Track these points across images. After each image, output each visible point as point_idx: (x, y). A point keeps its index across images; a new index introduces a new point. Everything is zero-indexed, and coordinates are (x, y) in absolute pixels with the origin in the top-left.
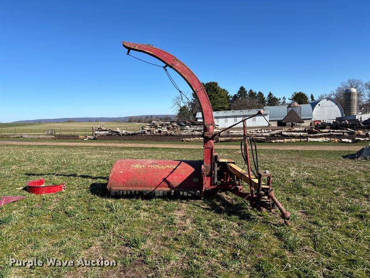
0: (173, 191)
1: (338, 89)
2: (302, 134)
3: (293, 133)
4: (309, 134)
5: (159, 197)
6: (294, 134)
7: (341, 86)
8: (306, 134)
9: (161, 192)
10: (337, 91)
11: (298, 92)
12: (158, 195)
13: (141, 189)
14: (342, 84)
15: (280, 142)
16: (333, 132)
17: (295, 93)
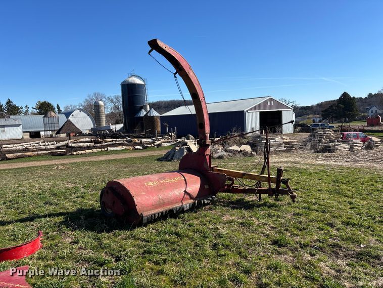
0: (196, 202)
1: (85, 101)
2: (88, 144)
3: (79, 144)
4: (95, 143)
5: (187, 211)
6: (81, 144)
7: (88, 99)
8: (93, 144)
9: (188, 205)
10: (85, 102)
11: (42, 101)
12: (186, 209)
13: (170, 207)
14: (89, 96)
15: (81, 154)
16: (116, 141)
17: (39, 102)
